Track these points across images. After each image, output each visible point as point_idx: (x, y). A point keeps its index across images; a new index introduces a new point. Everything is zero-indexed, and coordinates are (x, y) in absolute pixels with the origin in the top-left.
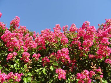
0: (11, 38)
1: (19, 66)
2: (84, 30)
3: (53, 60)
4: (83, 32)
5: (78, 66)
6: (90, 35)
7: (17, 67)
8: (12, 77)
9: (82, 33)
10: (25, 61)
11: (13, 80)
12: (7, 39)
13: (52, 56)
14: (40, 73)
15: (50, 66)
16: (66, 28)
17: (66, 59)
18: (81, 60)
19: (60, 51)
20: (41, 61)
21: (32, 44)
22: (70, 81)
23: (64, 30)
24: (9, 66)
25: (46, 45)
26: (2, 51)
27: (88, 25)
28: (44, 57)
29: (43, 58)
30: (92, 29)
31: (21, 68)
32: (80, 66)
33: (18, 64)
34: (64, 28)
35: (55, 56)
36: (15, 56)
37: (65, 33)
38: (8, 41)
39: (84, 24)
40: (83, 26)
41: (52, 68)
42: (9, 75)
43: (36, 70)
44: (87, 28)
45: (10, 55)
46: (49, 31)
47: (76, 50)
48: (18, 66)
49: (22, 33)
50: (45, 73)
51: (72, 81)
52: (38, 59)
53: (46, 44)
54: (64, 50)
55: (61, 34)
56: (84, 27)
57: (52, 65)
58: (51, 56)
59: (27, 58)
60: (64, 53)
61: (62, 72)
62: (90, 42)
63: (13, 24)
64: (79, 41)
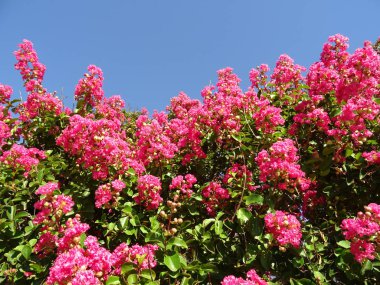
0: (96, 137)
1: (134, 225)
2: (332, 67)
3: (241, 189)
4: (329, 75)
5: (332, 199)
6: (361, 80)
7: (130, 227)
8: (129, 259)
9: (327, 79)
10: (150, 203)
11: (134, 266)
12: (82, 141)
13: (234, 174)
14: (205, 238)
15: (235, 211)
16: (262, 73)
17: (290, 177)
18: (341, 175)
19: (264, 152)
20: (199, 199)
21: (161, 146)
22: (313, 252)
23: (255, 84)
24: (104, 226)
25: (202, 143)
26: (72, 183)
27: (343, 48)
28: (208, 184)
29: (203, 187)
30: (364, 57)
31: (142, 229)
32: (337, 198)
33: (130, 218)
34: (254, 76)
35: (245, 175)
36: (118, 194)
37: (260, 92)
38: (88, 148)
39: (326, 48)
40: (323, 55)
41: (242, 216)
42: (120, 253)
43: (189, 231)
44: (339, 58)
45: (104, 189)
46: (210, 95)
47: (313, 143)
48: (133, 221)
49: (115, 119)
50: (223, 236)
51: (321, 249)
52: (190, 191)
53: (204, 141)
54: (282, 146)
55: (251, 98)
56: (331, 59)
57: (243, 206)
58: (231, 176)
59: (153, 194)
60: (283, 159)
61: (287, 222)
62: (367, 106)
63: (83, 93)
64: (321, 111)
